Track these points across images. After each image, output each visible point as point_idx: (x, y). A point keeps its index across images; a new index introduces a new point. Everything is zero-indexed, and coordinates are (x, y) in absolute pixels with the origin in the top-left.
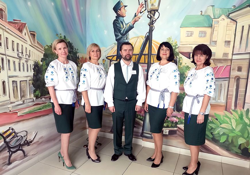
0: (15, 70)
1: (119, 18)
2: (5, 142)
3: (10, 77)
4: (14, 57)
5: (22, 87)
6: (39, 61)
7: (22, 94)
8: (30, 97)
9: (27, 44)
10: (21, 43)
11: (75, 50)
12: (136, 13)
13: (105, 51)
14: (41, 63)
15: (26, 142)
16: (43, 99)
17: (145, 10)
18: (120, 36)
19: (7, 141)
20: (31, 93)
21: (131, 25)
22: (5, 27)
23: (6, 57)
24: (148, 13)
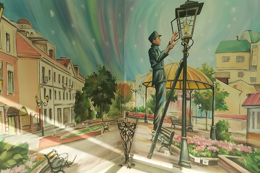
0: (60, 99)
1: (154, 47)
2: (49, 162)
3: (55, 105)
4: (60, 88)
5: (65, 113)
6: (80, 90)
7: (65, 120)
8: (71, 122)
9: (70, 76)
10: (66, 76)
11: (114, 78)
12: (170, 42)
13: (142, 78)
14: (82, 92)
15: (67, 163)
16: (83, 124)
17: (179, 39)
18: (156, 63)
19: (50, 162)
20: (73, 118)
21: (165, 53)
22: (54, 64)
23: (53, 89)
24: (182, 41)
